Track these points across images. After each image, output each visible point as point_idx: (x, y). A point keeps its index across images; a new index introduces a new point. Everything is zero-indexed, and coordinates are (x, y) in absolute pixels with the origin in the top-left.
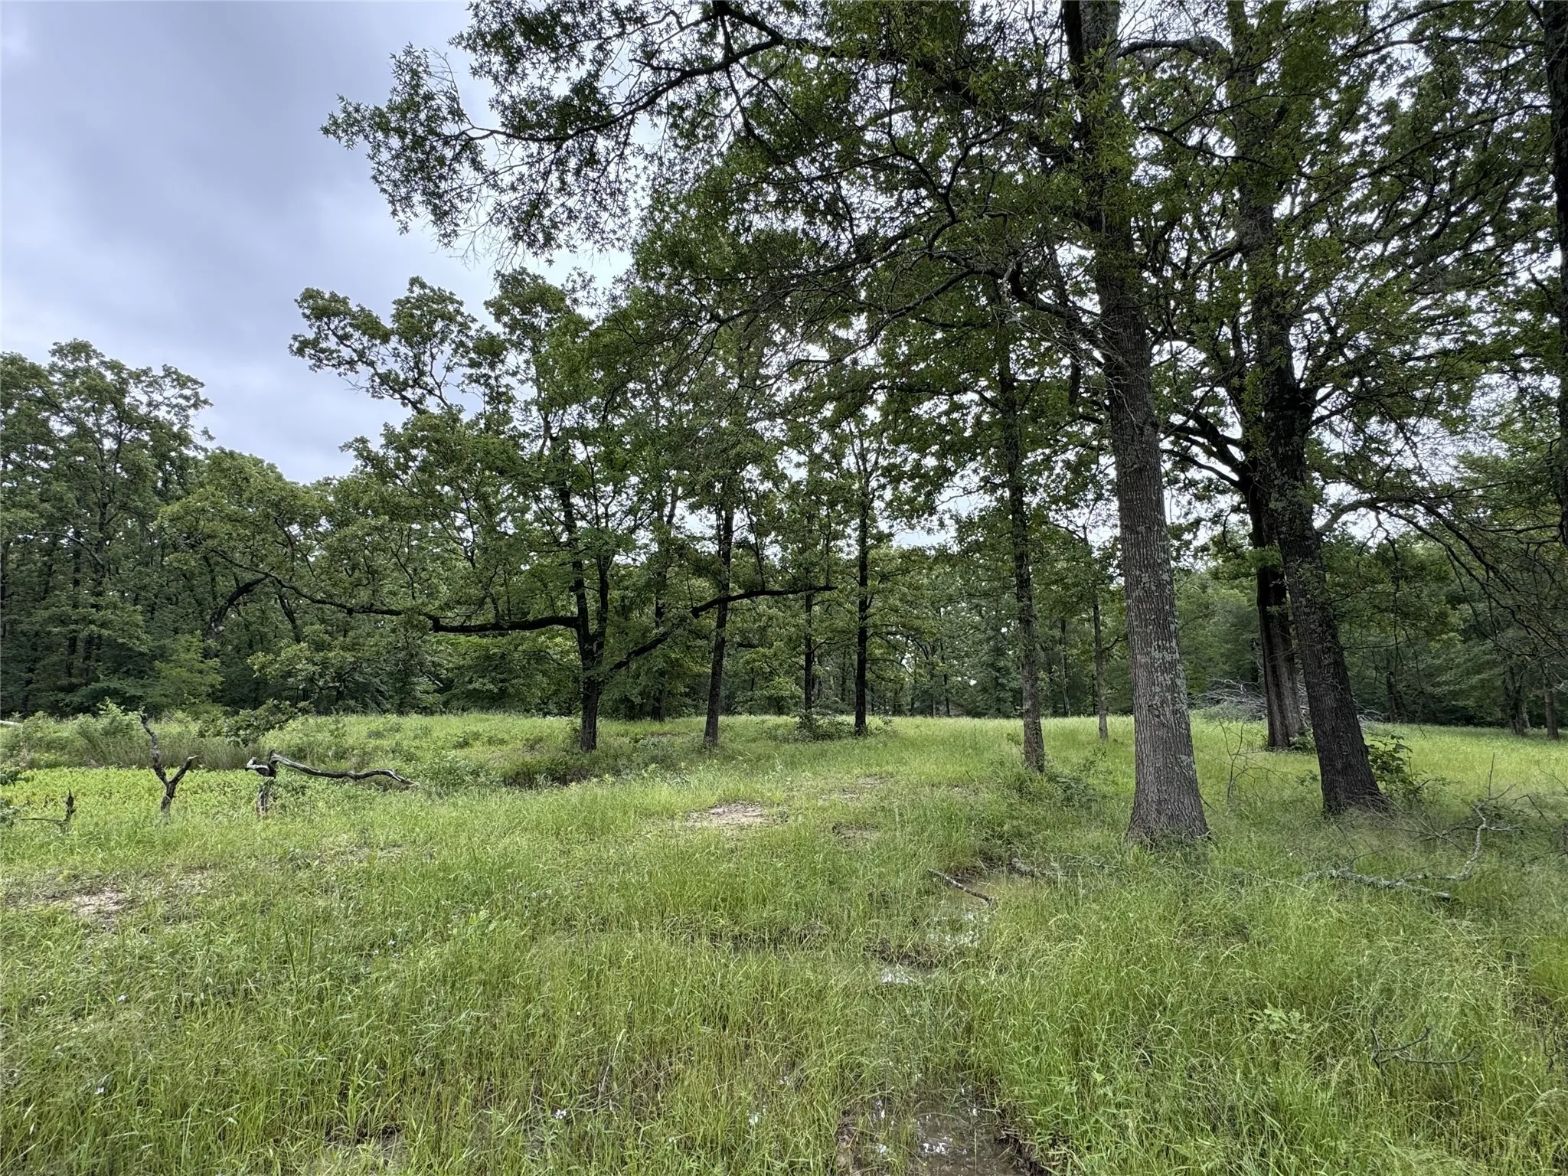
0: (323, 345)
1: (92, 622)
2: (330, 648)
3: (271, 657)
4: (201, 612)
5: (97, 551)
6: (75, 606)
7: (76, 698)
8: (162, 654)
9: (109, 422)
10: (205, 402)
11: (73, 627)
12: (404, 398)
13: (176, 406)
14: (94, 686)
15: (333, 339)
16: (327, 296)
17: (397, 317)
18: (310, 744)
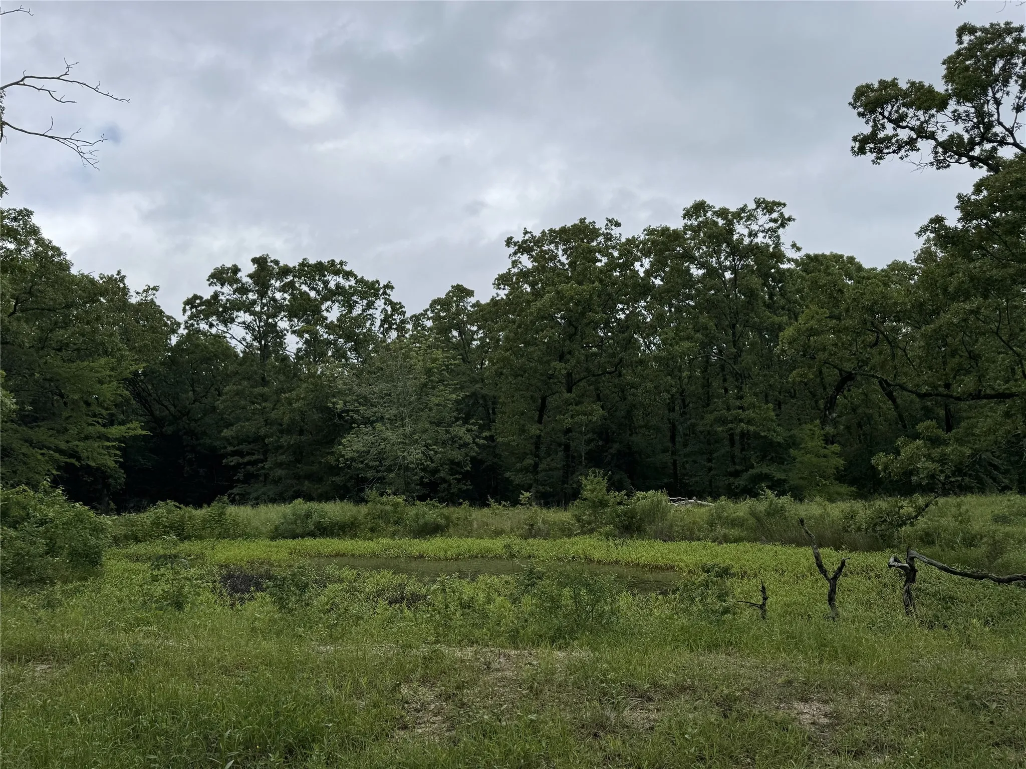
0: (881, 135)
1: (741, 421)
2: (945, 443)
3: (891, 457)
4: (816, 402)
5: (735, 363)
6: (729, 409)
7: (741, 482)
8: (793, 443)
9: (726, 259)
10: (789, 219)
11: (730, 426)
12: (971, 159)
13: (769, 230)
14: (751, 472)
15: (890, 127)
16: (876, 86)
17: (948, 78)
18: (935, 529)
